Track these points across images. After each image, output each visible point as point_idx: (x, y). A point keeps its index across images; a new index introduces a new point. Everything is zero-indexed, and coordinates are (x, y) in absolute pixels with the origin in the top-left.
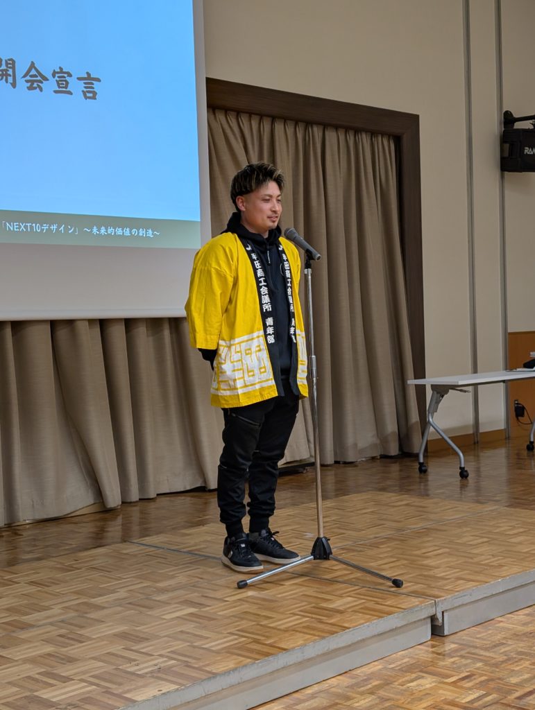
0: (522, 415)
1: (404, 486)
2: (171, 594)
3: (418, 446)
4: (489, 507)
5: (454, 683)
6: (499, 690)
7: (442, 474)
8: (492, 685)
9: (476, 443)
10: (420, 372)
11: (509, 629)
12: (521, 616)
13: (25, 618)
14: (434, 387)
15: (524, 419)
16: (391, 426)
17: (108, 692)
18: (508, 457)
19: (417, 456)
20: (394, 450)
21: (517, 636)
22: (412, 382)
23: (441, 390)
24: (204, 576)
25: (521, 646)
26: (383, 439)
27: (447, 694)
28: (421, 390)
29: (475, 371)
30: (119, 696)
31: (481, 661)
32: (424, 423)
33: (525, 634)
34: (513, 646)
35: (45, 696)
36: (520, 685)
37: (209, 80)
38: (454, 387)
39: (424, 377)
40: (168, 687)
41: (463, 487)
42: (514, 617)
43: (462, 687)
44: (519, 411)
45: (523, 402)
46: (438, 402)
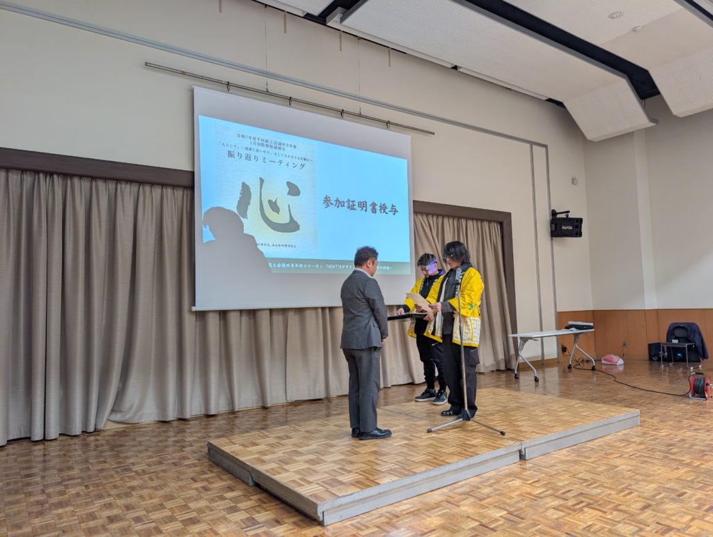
0: (565, 351)
1: (508, 385)
2: (397, 434)
3: (514, 365)
4: (547, 397)
5: (531, 484)
6: (553, 489)
7: (526, 379)
8: (549, 486)
9: (543, 364)
10: (515, 331)
11: (558, 458)
12: (564, 452)
13: (332, 442)
14: (521, 338)
15: (566, 353)
16: (501, 356)
17: (368, 479)
18: (559, 372)
19: (514, 370)
20: (503, 367)
21: (562, 462)
22: (511, 336)
23: (525, 340)
24: (413, 426)
25: (565, 467)
26: (498, 363)
27: (528, 489)
28: (515, 339)
29: (541, 330)
30: (373, 481)
31: (544, 473)
32: (517, 355)
33: (566, 461)
34: (560, 467)
35: (340, 479)
36: (564, 487)
38: (531, 338)
39: (517, 333)
40: (394, 478)
41: (536, 386)
42: (561, 452)
43: (534, 486)
44: (564, 349)
45: (565, 345)
46: (523, 345)
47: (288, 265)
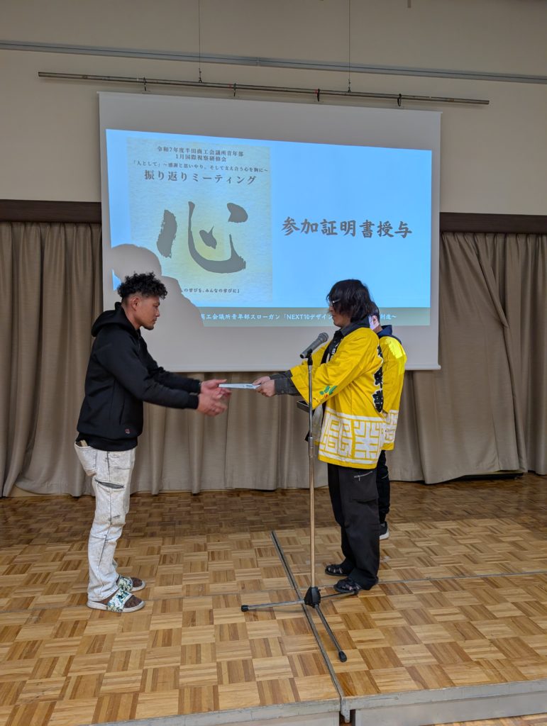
37: (442, 214)
47: (228, 316)
